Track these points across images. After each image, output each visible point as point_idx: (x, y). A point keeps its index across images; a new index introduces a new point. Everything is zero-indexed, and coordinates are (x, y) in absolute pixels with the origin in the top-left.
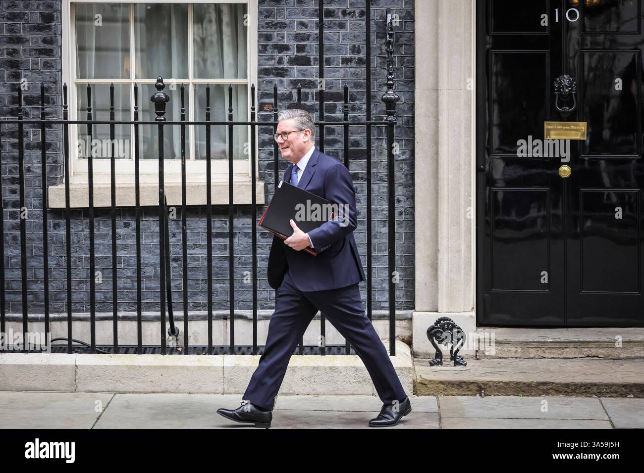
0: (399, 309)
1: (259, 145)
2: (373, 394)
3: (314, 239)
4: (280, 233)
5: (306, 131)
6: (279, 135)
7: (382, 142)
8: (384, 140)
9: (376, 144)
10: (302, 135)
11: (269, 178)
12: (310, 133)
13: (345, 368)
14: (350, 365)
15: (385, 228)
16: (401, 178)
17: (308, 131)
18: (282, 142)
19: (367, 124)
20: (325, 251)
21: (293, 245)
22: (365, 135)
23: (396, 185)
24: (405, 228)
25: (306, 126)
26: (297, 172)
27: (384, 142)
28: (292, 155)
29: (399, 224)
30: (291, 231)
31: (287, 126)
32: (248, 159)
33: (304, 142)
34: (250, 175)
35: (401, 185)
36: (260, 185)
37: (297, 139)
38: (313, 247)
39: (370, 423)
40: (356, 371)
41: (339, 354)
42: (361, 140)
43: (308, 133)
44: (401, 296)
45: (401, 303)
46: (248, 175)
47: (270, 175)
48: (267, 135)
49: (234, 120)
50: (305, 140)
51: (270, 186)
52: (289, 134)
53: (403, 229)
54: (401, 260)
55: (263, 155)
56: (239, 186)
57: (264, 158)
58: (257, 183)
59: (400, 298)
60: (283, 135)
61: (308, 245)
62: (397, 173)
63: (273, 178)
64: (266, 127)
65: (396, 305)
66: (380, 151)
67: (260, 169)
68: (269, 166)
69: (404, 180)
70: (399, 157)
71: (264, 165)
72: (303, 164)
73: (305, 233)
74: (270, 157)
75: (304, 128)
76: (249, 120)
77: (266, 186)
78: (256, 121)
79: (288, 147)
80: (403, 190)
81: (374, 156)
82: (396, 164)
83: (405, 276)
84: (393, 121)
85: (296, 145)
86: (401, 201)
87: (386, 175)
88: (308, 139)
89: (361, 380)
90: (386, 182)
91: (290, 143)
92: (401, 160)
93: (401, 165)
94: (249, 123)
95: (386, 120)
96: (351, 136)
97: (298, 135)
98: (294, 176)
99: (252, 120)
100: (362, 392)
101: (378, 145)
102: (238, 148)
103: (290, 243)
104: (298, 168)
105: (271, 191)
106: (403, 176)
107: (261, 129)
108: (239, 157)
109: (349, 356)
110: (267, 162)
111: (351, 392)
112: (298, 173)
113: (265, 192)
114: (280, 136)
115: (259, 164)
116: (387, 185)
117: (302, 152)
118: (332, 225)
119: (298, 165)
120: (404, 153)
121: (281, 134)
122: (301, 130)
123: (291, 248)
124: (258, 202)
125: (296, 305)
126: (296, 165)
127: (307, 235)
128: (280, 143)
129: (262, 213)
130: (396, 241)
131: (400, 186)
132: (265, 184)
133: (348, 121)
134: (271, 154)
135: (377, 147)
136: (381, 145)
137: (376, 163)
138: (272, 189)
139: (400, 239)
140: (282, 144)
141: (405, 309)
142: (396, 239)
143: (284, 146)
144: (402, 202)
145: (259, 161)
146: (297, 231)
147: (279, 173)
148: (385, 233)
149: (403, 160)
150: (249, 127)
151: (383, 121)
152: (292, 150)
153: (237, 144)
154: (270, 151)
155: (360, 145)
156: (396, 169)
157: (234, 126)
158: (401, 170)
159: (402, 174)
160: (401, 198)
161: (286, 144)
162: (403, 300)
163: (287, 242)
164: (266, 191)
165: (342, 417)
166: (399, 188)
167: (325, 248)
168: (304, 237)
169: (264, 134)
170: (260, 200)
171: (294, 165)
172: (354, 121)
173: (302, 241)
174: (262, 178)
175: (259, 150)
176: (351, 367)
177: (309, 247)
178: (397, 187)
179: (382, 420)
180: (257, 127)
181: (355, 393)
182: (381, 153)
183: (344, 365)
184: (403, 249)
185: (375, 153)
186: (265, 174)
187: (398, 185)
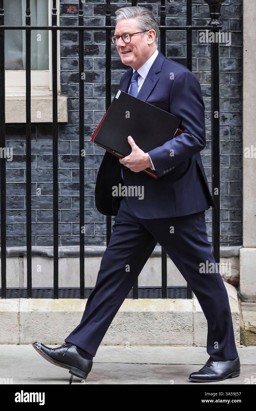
1: (61, 54)
2: (194, 344)
3: (156, 160)
4: (116, 151)
5: (150, 32)
6: (118, 37)
7: (205, 50)
8: (207, 47)
9: (198, 53)
10: (146, 36)
11: (73, 91)
12: (154, 34)
13: (162, 313)
14: (166, 310)
15: (208, 150)
16: (227, 92)
17: (153, 32)
18: (124, 45)
19: (187, 29)
20: (167, 174)
21: (131, 166)
22: (185, 41)
23: (220, 101)
24: (232, 151)
25: (150, 26)
26: (137, 80)
27: (207, 50)
28: (135, 60)
29: (224, 146)
30: (129, 150)
31: (130, 27)
32: (48, 69)
33: (149, 45)
34: (51, 88)
35: (226, 100)
36: (62, 100)
37: (141, 41)
38: (154, 169)
39: (190, 377)
40: (174, 317)
41: (154, 297)
42: (180, 48)
43: (152, 34)
44: (227, 229)
45: (227, 238)
46: (49, 89)
47: (74, 88)
48: (71, 41)
49: (32, 25)
50: (150, 43)
51: (73, 101)
52: (132, 36)
53: (229, 151)
54: (227, 188)
55: (66, 65)
56: (38, 102)
57: (67, 69)
58: (59, 97)
59: (225, 232)
60: (123, 38)
61: (148, 166)
62: (222, 86)
63: (78, 92)
64: (70, 32)
65: (221, 240)
66: (202, 61)
67: (62, 82)
68: (73, 78)
69: (231, 94)
70: (225, 67)
71: (67, 77)
72: (144, 71)
73: (145, 152)
74: (74, 67)
75: (148, 29)
76: (50, 24)
77: (69, 100)
78: (58, 25)
79: (130, 51)
80: (229, 106)
81: (196, 66)
82: (221, 75)
83: (232, 206)
84: (218, 25)
86: (226, 119)
87: (209, 88)
88: (152, 42)
89: (179, 327)
90: (209, 96)
91: (132, 46)
92: (227, 71)
93: (227, 77)
94: (50, 27)
95: (210, 24)
96: (169, 43)
97: (142, 37)
98: (134, 85)
99: (53, 24)
100: (180, 342)
101: (200, 53)
102: (36, 57)
103: (127, 163)
104: (139, 76)
105: (75, 107)
106: (229, 90)
107: (64, 34)
108: (38, 67)
109: (165, 300)
110: (71, 73)
111: (167, 342)
112: (139, 81)
113: (68, 109)
114: (121, 38)
115: (61, 76)
116: (210, 100)
118: (177, 144)
119: (139, 72)
120: (230, 63)
121: (121, 36)
122: (145, 31)
124: (60, 120)
126: (136, 72)
127: (147, 155)
128: (121, 47)
129: (64, 133)
130: (221, 165)
131: (225, 101)
132: (68, 99)
133: (165, 25)
134: (75, 63)
135: (199, 56)
136: (204, 54)
137: (198, 75)
138: (76, 105)
139: (225, 164)
140: (123, 48)
141: (231, 245)
142: (221, 162)
143: (126, 50)
144: (228, 120)
145: (61, 72)
146: (136, 150)
147: (85, 86)
148: (208, 157)
149: (230, 71)
150: (50, 32)
151: (206, 26)
152: (136, 55)
153: (36, 52)
154: (74, 60)
155: (179, 54)
156: (221, 81)
157: (32, 32)
158: (227, 83)
159: (229, 87)
160: (227, 116)
161: (128, 47)
162: (229, 234)
163: (123, 161)
164: (70, 107)
165: (157, 371)
166: (225, 103)
167: (167, 171)
168: (144, 157)
169: (67, 41)
170: (63, 117)
171: (134, 71)
172: (173, 25)
173: (141, 162)
174: (64, 91)
175: (61, 59)
176: (168, 312)
177: (149, 169)
178: (223, 102)
180: (58, 32)
181: (173, 342)
182: (203, 63)
183: (159, 310)
184: (229, 175)
185: (196, 63)
186: (68, 87)
187: (224, 100)
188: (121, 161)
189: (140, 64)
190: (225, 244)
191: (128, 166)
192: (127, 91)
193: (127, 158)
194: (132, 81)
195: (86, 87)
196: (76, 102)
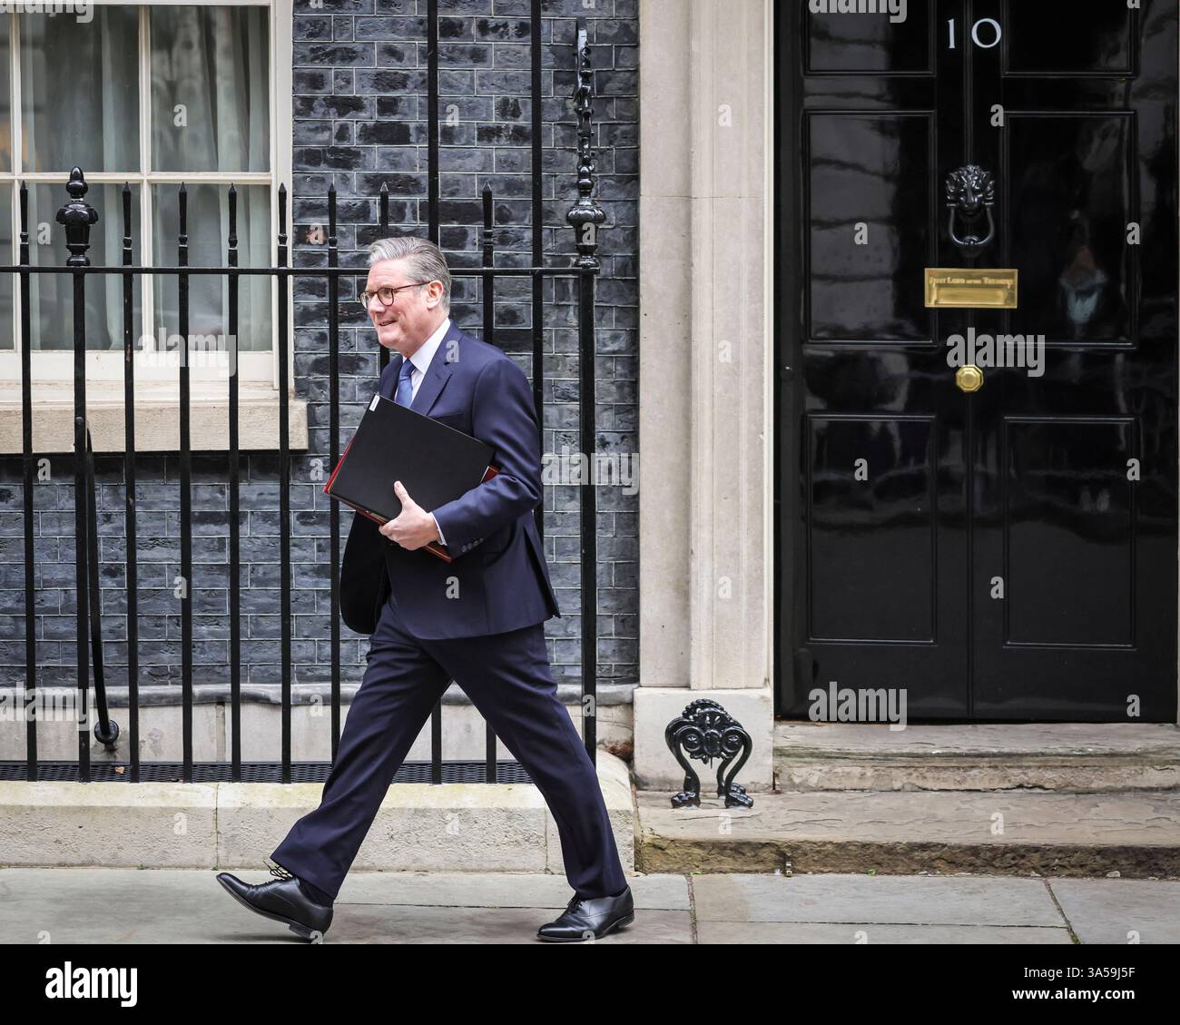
0: (604, 682)
1: (295, 320)
2: (547, 869)
3: (448, 526)
4: (371, 511)
5: (432, 286)
6: (372, 294)
7: (568, 313)
8: (572, 308)
9: (554, 318)
10: (424, 293)
11: (318, 391)
12: (441, 289)
13: (487, 811)
14: (495, 805)
15: (573, 502)
16: (609, 393)
17: (438, 284)
18: (381, 309)
19: (533, 273)
20: (469, 553)
21: (401, 538)
22: (530, 297)
23: (597, 409)
24: (619, 504)
25: (432, 275)
26: (410, 377)
27: (571, 313)
28: (402, 337)
29: (603, 494)
30: (397, 508)
31: (393, 275)
32: (271, 349)
33: (430, 310)
34: (277, 385)
35: (608, 407)
36: (298, 407)
37: (414, 303)
38: (444, 542)
39: (540, 933)
40: (509, 818)
41: (471, 781)
42: (520, 310)
43: (436, 290)
44: (609, 652)
45: (609, 670)
46: (273, 386)
47: (320, 385)
48: (315, 297)
49: (241, 265)
50: (431, 306)
51: (319, 410)
52: (396, 292)
53: (613, 504)
54: (609, 574)
55: (304, 342)
56: (252, 410)
57: (307, 349)
58: (291, 402)
59: (607, 657)
60: (382, 295)
61: (433, 538)
62: (600, 381)
63: (327, 393)
64: (312, 278)
65: (598, 673)
66: (561, 333)
67: (297, 373)
68: (317, 366)
69: (616, 396)
70: (605, 345)
71: (306, 363)
72: (423, 360)
73: (428, 511)
74: (321, 345)
75: (428, 279)
76: (274, 265)
77: (310, 410)
78: (290, 265)
79: (393, 321)
80: (612, 418)
81: (550, 343)
82: (597, 362)
83: (619, 609)
84: (592, 265)
85: (411, 318)
86: (608, 443)
87: (574, 385)
88: (435, 303)
89: (519, 837)
90: (576, 400)
91: (396, 311)
92: (609, 352)
93: (609, 365)
94: (274, 270)
95: (576, 264)
96: (500, 300)
97: (416, 294)
98: (404, 385)
99: (280, 265)
100: (521, 866)
101: (558, 319)
102: (249, 327)
103: (392, 532)
104: (413, 368)
105: (323, 420)
106: (613, 388)
107: (301, 283)
108: (253, 345)
109: (492, 786)
110: (314, 357)
111: (497, 865)
112: (413, 378)
113: (309, 424)
114: (376, 296)
115: (295, 362)
116: (578, 408)
117: (424, 331)
119: (414, 360)
120: (615, 338)
121: (377, 293)
122: (422, 283)
123: (396, 545)
124: (293, 445)
125: (407, 668)
126: (408, 360)
127: (430, 517)
128: (377, 312)
129: (301, 469)
130: (597, 531)
131: (606, 410)
132: (309, 406)
133: (492, 266)
134: (321, 338)
135: (556, 324)
136: (566, 320)
137: (554, 361)
138: (324, 416)
139: (606, 528)
140: (379, 314)
141: (617, 683)
142: (598, 526)
143: (386, 319)
144: (612, 445)
145: (295, 354)
146: (409, 508)
147: (341, 381)
148: (574, 515)
149: (614, 352)
150: (275, 278)
151: (570, 267)
152: (404, 329)
153: (248, 316)
154: (319, 333)
155: (520, 320)
156: (598, 371)
157: (241, 278)
158: (609, 376)
159: (612, 383)
160: (609, 438)
161: (390, 314)
162: (613, 662)
163: (386, 530)
164: (312, 420)
165: (478, 919)
166: (605, 414)
167: (470, 546)
168: (424, 520)
169: (306, 295)
170: (299, 440)
171: (404, 359)
172: (506, 265)
173: (419, 530)
174: (302, 391)
175: (295, 329)
176: (498, 809)
177: (434, 544)
178: (602, 412)
179: (566, 926)
180: (290, 278)
181: (507, 867)
182: (564, 338)
183: (481, 806)
184: (614, 550)
185: (551, 338)
186: (309, 383)
187: (603, 408)
188: (383, 530)
189: (415, 346)
190: (606, 681)
191: (394, 538)
192: (392, 397)
193: (392, 524)
194: (401, 378)
195: (343, 384)
196: (323, 412)
